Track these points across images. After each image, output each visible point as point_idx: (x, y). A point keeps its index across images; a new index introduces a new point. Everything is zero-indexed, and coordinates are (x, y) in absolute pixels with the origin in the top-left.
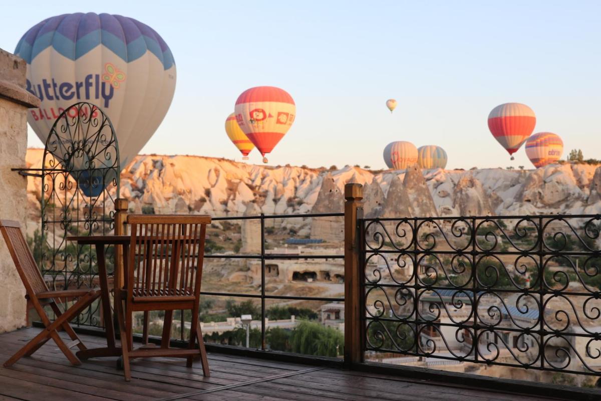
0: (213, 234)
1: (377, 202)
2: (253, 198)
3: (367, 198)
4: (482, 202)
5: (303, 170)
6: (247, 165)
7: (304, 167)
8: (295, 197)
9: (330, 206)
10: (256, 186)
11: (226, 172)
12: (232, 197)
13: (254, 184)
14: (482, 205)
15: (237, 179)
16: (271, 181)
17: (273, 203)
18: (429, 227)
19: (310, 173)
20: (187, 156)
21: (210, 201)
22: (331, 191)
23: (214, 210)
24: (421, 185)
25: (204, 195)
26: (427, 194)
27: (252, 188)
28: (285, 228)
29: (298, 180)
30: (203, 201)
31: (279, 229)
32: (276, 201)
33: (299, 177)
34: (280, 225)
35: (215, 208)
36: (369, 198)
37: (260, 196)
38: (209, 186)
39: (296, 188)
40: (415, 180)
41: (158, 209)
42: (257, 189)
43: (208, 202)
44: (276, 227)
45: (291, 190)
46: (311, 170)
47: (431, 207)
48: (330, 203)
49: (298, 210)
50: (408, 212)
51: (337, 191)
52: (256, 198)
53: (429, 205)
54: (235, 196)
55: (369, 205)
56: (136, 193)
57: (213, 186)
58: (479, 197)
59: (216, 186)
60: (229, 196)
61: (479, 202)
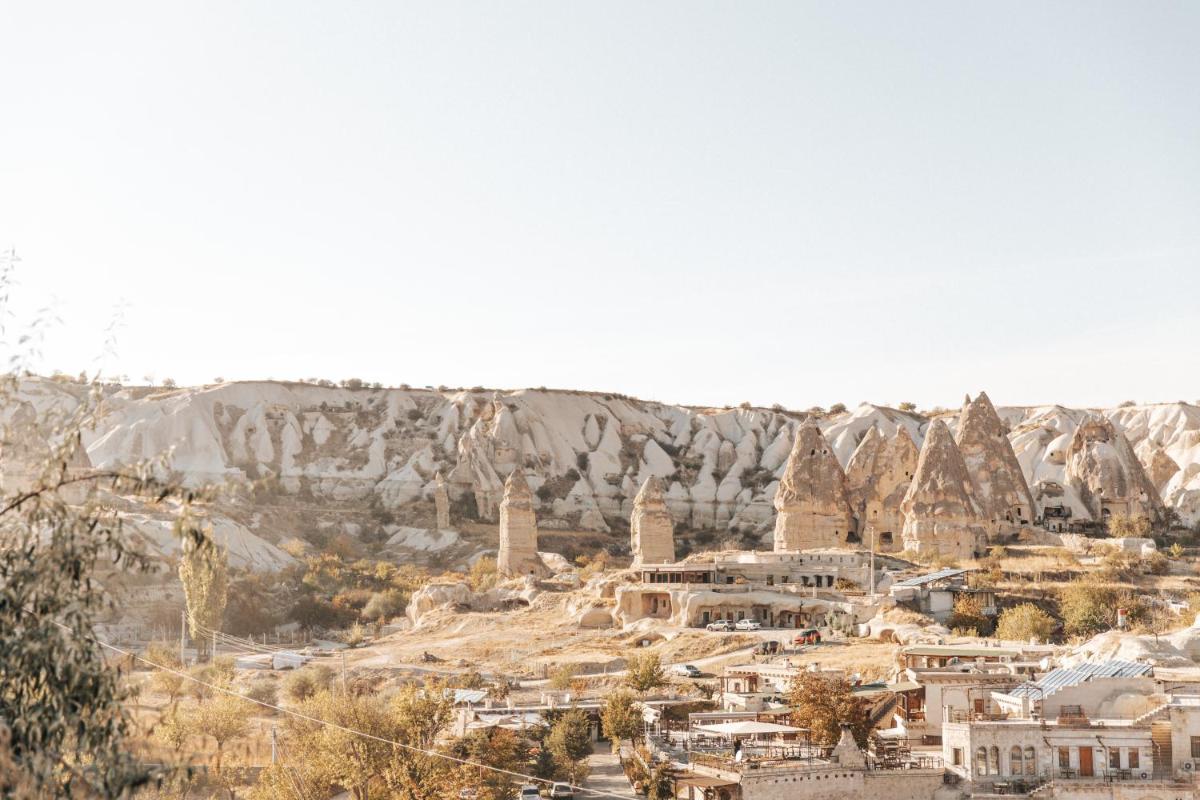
0: (590, 542)
1: (907, 473)
2: (672, 470)
3: (885, 466)
4: (1126, 471)
5: (775, 415)
6: (664, 406)
7: (778, 410)
8: (758, 468)
9: (812, 481)
10: (681, 447)
11: (620, 421)
12: (630, 470)
13: (676, 444)
14: (1127, 478)
15: (642, 434)
16: (709, 436)
17: (711, 481)
18: (1012, 522)
19: (788, 420)
20: (544, 390)
21: (587, 478)
22: (813, 453)
23: (595, 496)
24: (994, 437)
25: (574, 466)
26: (1006, 454)
27: (671, 451)
28: (735, 530)
29: (763, 434)
30: (573, 477)
31: (724, 530)
32: (718, 476)
33: (766, 427)
34: (727, 524)
35: (596, 492)
36: (891, 467)
37: (688, 467)
38: (584, 449)
39: (760, 450)
40: (980, 428)
41: (482, 494)
42: (682, 453)
43: (582, 479)
44: (717, 528)
45: (750, 454)
46: (792, 415)
47: (1017, 482)
48: (812, 477)
49: (763, 493)
50: (963, 491)
51: (825, 452)
52: (679, 472)
53: (1010, 477)
54: (637, 468)
55: (891, 479)
56: (441, 465)
57: (594, 449)
58: (1121, 460)
59: (600, 447)
60: (625, 469)
61: (1120, 471)
